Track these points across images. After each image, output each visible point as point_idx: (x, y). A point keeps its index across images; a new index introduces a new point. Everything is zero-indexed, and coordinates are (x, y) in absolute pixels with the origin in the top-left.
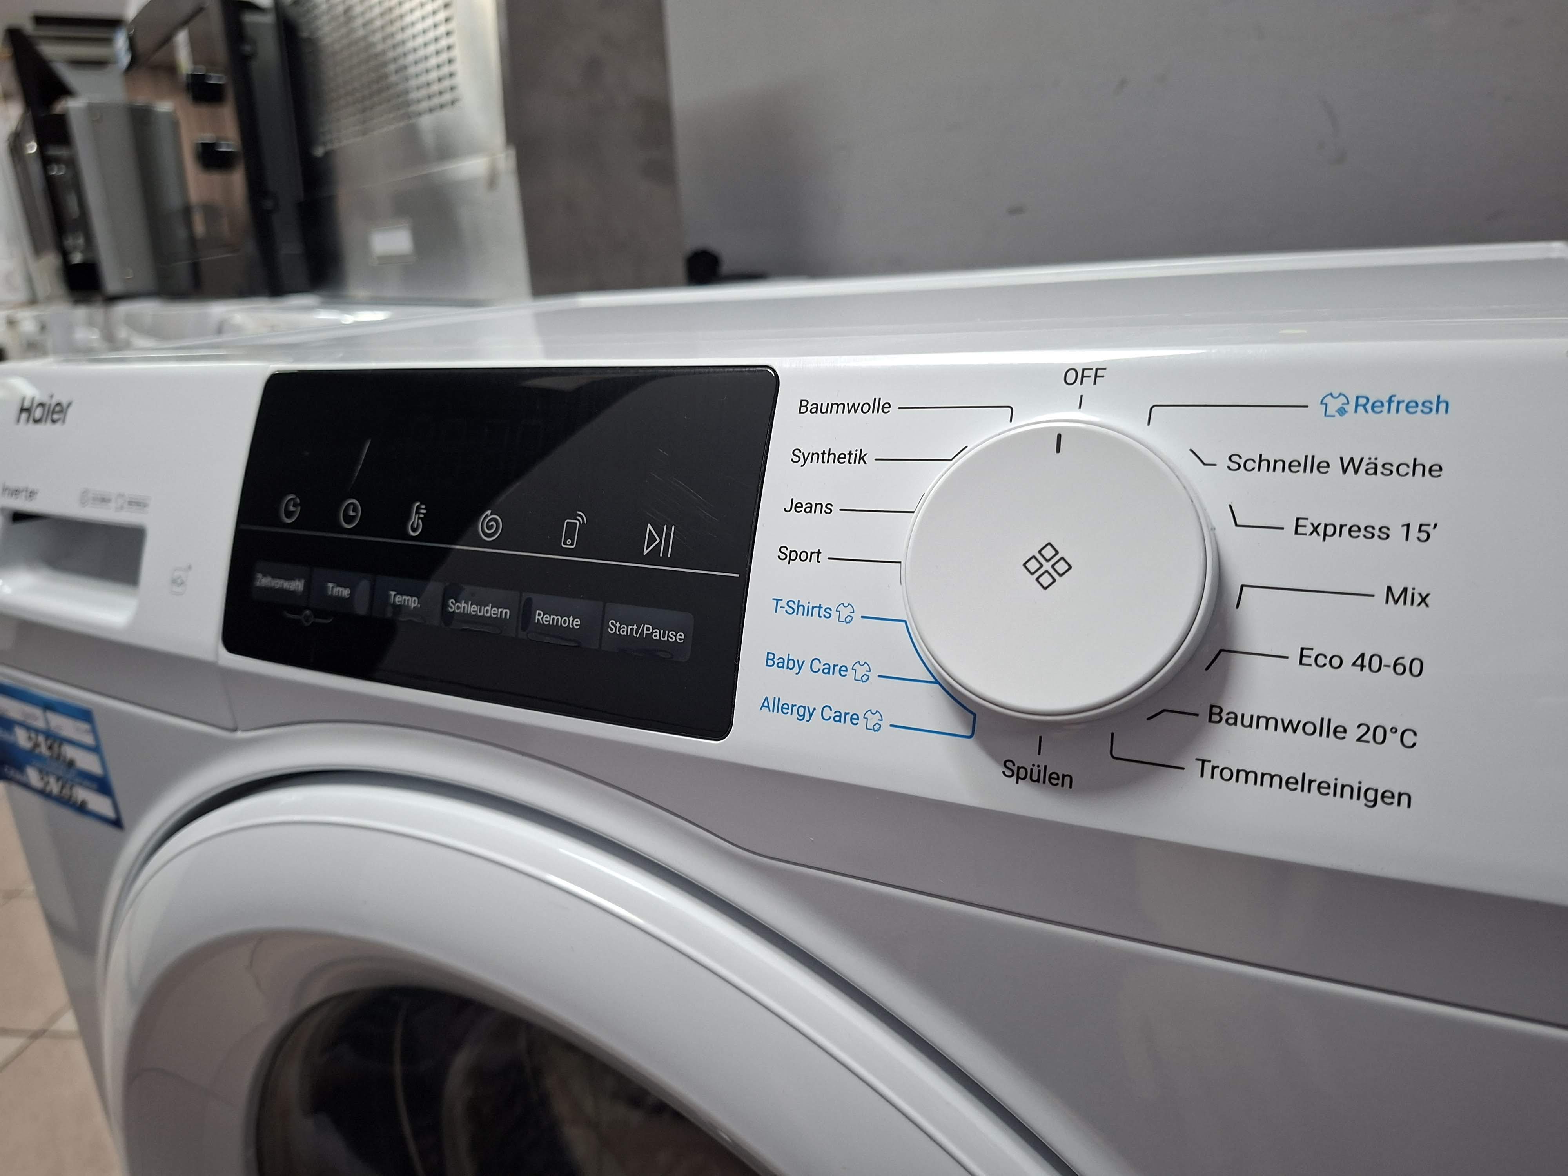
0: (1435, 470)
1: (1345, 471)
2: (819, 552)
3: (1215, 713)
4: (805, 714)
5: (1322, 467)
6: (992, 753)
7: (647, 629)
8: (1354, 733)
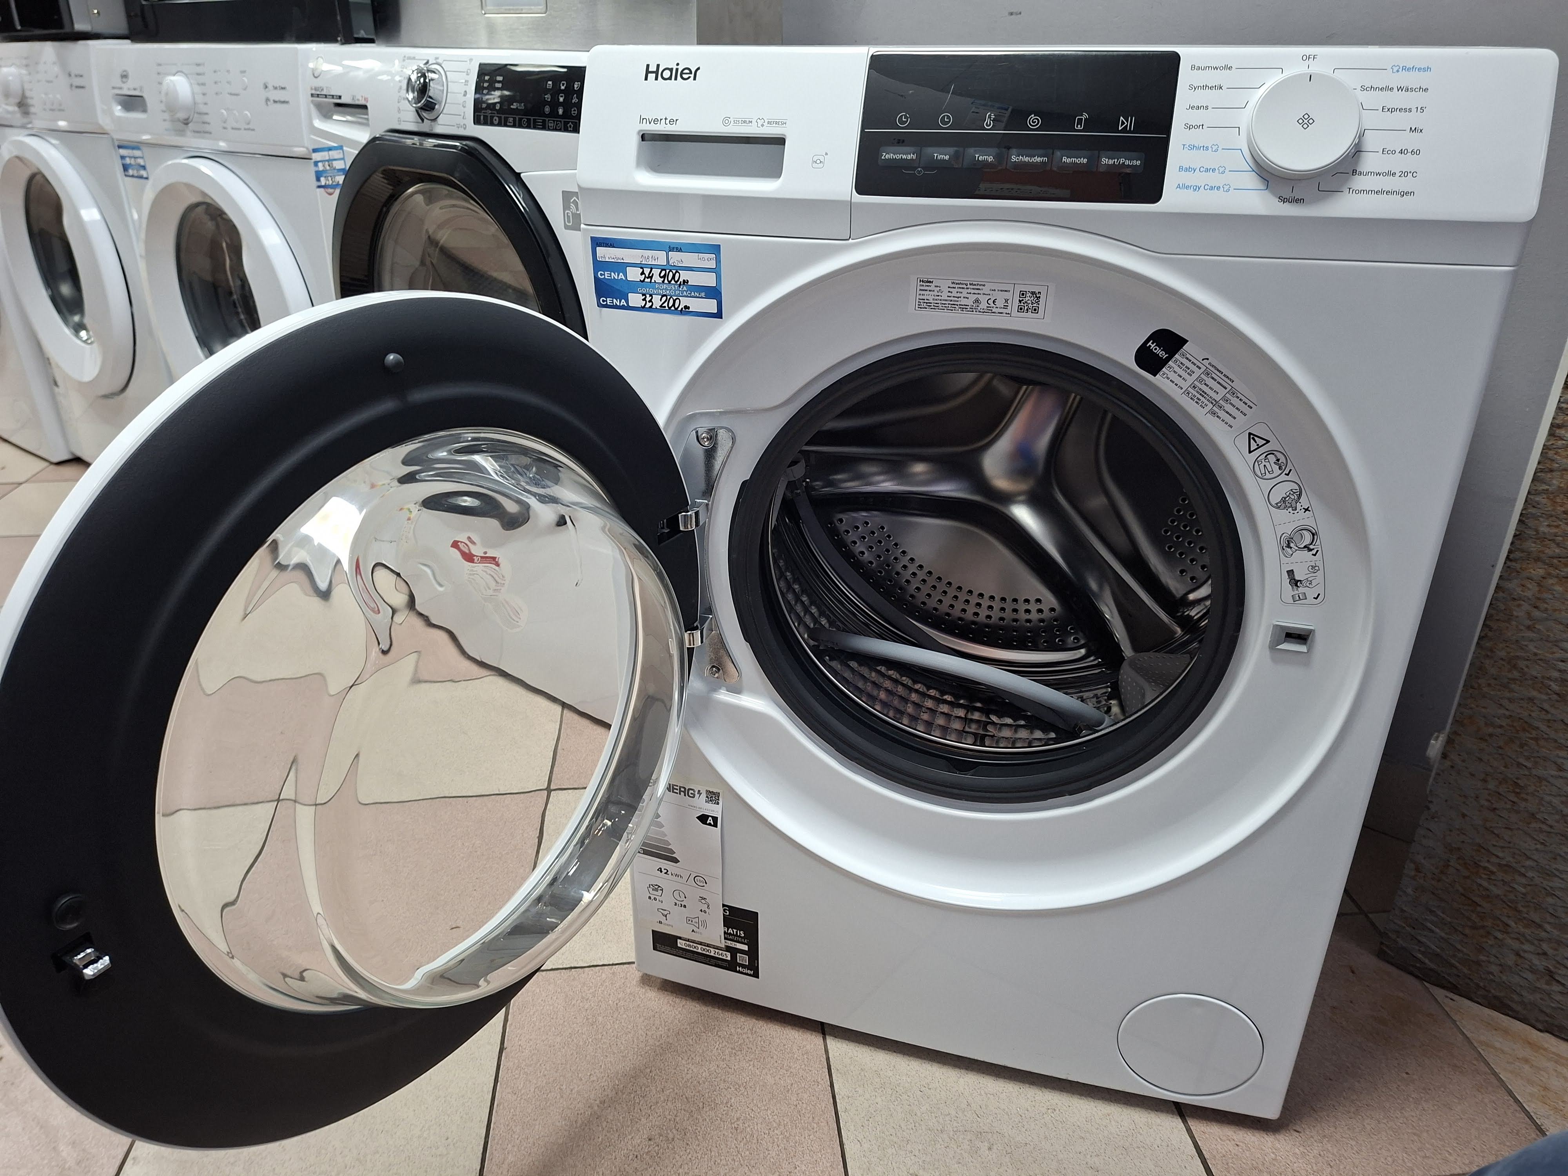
0: (1426, 90)
1: (1398, 90)
2: (1203, 125)
3: (1354, 172)
4: (1197, 188)
5: (1391, 89)
6: (1274, 194)
7: (1122, 161)
8: (1398, 174)
